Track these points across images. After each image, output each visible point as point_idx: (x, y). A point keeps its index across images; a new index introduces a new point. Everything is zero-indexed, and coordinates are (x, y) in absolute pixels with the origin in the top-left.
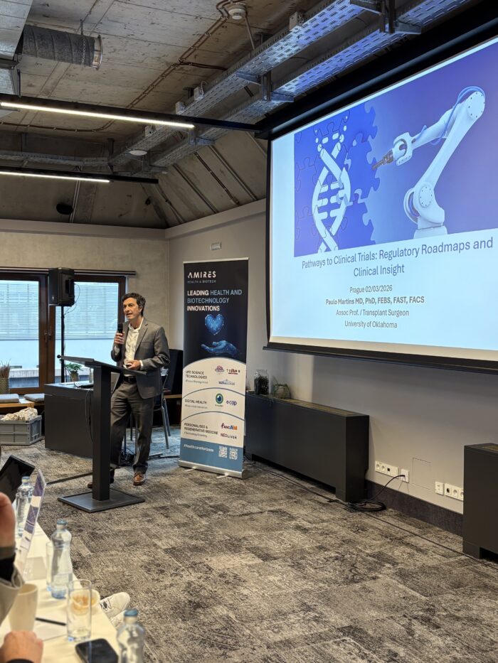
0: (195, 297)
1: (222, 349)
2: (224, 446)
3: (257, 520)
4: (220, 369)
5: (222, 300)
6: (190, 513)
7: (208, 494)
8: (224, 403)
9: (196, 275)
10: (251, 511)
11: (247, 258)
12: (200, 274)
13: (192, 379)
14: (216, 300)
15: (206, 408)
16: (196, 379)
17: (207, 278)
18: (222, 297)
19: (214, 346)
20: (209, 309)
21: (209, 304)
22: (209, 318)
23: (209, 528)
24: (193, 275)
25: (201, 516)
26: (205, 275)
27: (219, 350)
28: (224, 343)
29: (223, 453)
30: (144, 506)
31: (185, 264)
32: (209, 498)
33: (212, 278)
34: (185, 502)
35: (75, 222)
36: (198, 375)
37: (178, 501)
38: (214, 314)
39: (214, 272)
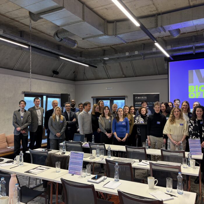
0: (138, 104)
5: (150, 105)
9: (139, 98)
11: (159, 93)
12: (140, 98)
17: (143, 99)
18: (150, 104)
24: (137, 98)
26: (142, 98)
31: (134, 95)
33: (145, 99)
35: (54, 77)
39: (146, 97)
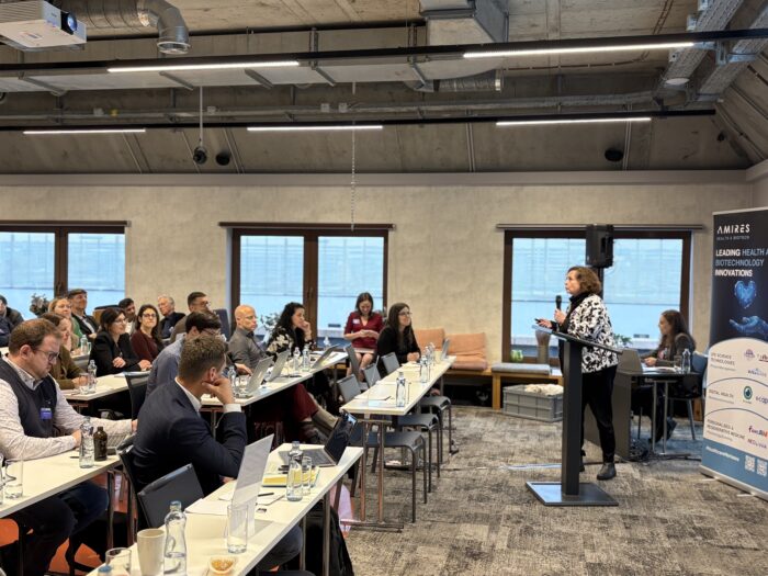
0: (724, 257)
1: (754, 327)
2: (752, 456)
3: (739, 558)
4: (749, 353)
5: (756, 262)
6: (661, 530)
7: (706, 513)
8: (753, 399)
9: (727, 230)
10: (745, 545)
12: (731, 228)
13: (717, 364)
14: (749, 262)
15: (732, 403)
16: (722, 365)
17: (740, 234)
18: (756, 258)
19: (744, 323)
20: (740, 274)
21: (740, 268)
22: (739, 285)
23: (667, 553)
24: (723, 229)
25: (669, 536)
26: (737, 230)
27: (750, 328)
28: (755, 319)
29: (749, 465)
30: (614, 510)
31: (715, 216)
32: (701, 518)
33: (745, 234)
34: (667, 517)
35: (629, 168)
36: (724, 359)
37: (659, 514)
38: (746, 280)
39: (747, 226)
